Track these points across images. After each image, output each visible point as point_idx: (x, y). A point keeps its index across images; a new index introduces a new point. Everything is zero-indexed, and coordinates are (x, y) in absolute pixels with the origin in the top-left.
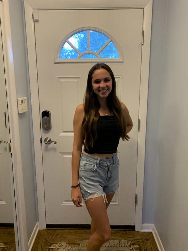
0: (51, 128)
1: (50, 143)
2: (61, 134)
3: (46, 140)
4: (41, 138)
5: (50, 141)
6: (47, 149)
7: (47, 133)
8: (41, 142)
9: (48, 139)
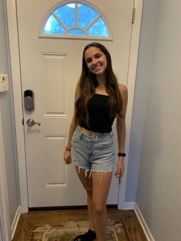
0: (34, 109)
1: (33, 125)
2: (45, 115)
3: (28, 121)
4: (23, 119)
6: (29, 132)
7: (30, 114)
8: (23, 124)
9: (31, 121)
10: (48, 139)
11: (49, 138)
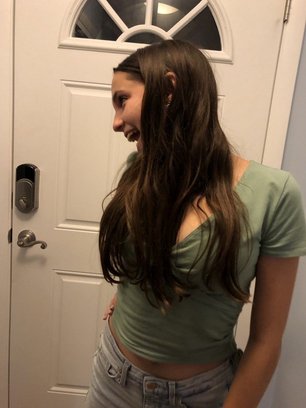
0: (37, 208)
1: (32, 245)
2: (61, 225)
3: (22, 235)
4: (11, 230)
5: (32, 241)
6: (23, 259)
7: (28, 219)
8: (10, 240)
9: (28, 236)
10: (64, 280)
11: (66, 279)
